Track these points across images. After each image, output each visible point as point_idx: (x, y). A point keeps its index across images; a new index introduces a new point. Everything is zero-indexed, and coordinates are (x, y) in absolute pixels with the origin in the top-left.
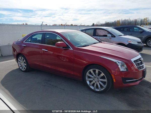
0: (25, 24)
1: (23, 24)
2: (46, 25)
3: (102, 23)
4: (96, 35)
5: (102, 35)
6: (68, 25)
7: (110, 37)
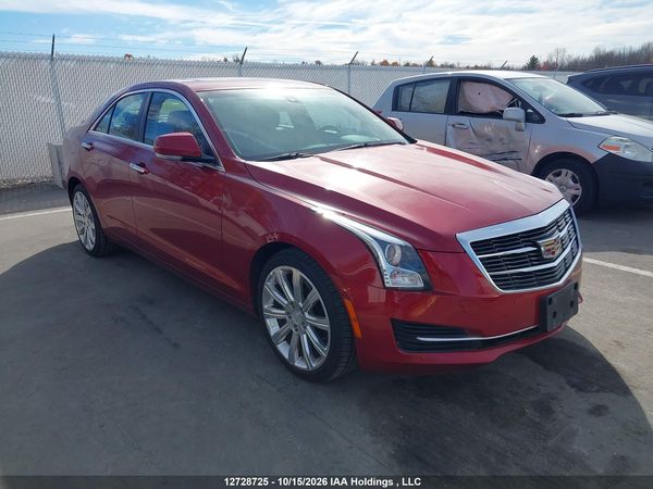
0: (230, 60)
1: (226, 60)
2: (318, 62)
3: (575, 57)
4: (460, 109)
5: (486, 109)
6: (415, 65)
7: (518, 121)
